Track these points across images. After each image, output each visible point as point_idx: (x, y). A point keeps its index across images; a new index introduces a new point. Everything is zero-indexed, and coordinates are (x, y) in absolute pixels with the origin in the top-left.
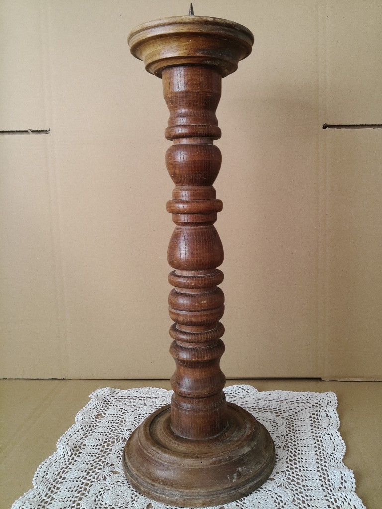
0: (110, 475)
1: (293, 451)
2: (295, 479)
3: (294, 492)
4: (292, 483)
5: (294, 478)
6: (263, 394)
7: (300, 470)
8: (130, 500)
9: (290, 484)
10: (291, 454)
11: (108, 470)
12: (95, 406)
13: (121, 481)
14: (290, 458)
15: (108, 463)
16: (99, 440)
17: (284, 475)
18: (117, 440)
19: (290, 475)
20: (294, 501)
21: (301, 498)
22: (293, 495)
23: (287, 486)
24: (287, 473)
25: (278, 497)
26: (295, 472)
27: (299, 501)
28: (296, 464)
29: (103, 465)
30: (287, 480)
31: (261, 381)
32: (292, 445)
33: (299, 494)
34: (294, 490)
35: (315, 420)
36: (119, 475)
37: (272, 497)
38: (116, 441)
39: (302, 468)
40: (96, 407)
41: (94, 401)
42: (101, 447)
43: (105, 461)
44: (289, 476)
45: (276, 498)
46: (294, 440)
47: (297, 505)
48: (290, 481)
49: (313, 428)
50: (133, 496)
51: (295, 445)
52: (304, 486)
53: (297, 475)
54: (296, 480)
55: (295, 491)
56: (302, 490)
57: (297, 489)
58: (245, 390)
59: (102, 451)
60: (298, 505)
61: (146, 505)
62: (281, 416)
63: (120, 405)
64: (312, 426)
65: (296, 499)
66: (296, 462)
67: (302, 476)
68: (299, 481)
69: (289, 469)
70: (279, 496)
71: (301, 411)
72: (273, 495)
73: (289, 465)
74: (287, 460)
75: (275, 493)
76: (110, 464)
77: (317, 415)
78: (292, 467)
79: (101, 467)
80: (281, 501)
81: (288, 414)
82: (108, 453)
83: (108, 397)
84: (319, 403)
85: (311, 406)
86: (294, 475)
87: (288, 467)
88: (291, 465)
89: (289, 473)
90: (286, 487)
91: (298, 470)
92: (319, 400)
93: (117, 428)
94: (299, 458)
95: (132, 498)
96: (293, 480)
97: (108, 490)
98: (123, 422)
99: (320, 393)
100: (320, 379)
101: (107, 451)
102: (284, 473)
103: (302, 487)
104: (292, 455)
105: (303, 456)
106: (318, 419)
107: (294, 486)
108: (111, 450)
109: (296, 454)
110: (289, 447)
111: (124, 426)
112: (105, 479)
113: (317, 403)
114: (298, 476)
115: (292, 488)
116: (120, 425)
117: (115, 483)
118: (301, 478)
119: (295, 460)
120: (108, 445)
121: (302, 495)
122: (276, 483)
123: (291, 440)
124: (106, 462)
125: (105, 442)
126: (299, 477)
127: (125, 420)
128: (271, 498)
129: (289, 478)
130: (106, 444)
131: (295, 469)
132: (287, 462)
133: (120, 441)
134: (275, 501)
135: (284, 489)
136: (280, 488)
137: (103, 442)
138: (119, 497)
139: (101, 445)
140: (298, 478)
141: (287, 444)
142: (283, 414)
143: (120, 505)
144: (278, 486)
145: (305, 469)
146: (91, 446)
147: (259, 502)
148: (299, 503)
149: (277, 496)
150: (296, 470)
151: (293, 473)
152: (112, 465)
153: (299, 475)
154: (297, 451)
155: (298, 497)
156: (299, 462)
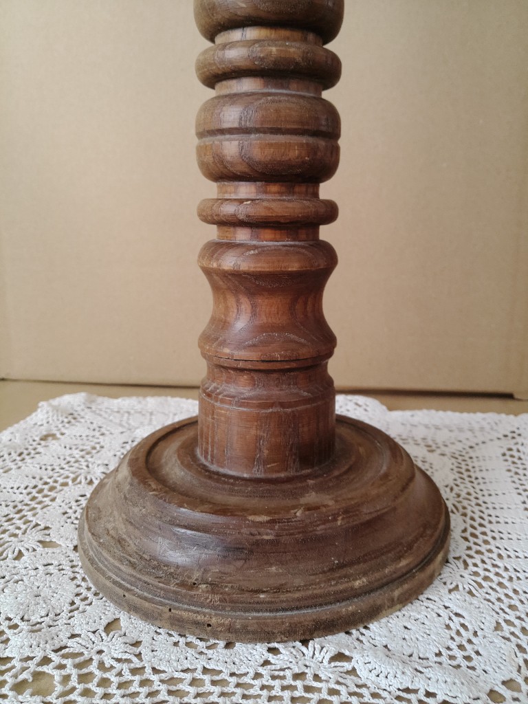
0: (34, 550)
1: (476, 517)
2: (492, 576)
3: (494, 607)
4: (484, 584)
5: (487, 574)
6: (397, 415)
7: (500, 556)
8: (67, 607)
9: (481, 586)
10: (472, 522)
11: (32, 539)
12: (45, 422)
13: (56, 563)
14: (470, 530)
15: (37, 525)
16: (34, 478)
17: (461, 565)
18: (74, 480)
19: (475, 565)
20: (498, 627)
21: (517, 622)
22: (494, 614)
23: (474, 592)
24: (469, 561)
25: (454, 617)
26: (487, 560)
27: (512, 629)
28: (486, 542)
29: (24, 527)
30: (473, 578)
31: (392, 395)
32: (473, 504)
33: (507, 610)
34: (493, 600)
35: (515, 460)
36: (55, 550)
37: (439, 616)
38: (70, 483)
39: (503, 553)
40: (48, 422)
41: (45, 411)
42: (34, 491)
43: (31, 519)
44: (475, 569)
45: (450, 619)
46: (474, 495)
47: (508, 639)
48: (479, 579)
49: (512, 474)
50: (77, 600)
51: (478, 505)
52: (515, 591)
53: (494, 566)
54: (495, 579)
55: (497, 603)
56: (513, 602)
57: (499, 599)
58: (360, 406)
59: (34, 499)
60: (512, 638)
61: (104, 622)
62: (439, 451)
63: (98, 421)
64: (509, 471)
65: (503, 624)
66: (485, 538)
67: (506, 569)
68: (501, 580)
69: (472, 553)
70: (457, 615)
71: (482, 446)
72: (441, 612)
73: (471, 544)
74: (464, 535)
75: (446, 608)
76: (42, 526)
77: (518, 451)
78: (478, 548)
79: (17, 531)
80: (463, 625)
81: (452, 449)
82: (46, 504)
83: (79, 409)
84: (517, 432)
85: (501, 436)
86: (486, 566)
87: (469, 548)
88: (475, 544)
89: (474, 561)
90: (470, 592)
91: (494, 556)
92: (517, 425)
93: (81, 459)
94: (492, 531)
95: (73, 603)
96: (486, 578)
97: (17, 582)
98: (96, 449)
99: (516, 415)
100: (509, 396)
101: (45, 499)
102: (461, 560)
103: (511, 594)
104: (476, 524)
105: (501, 527)
106: (520, 459)
107: (490, 591)
108: (53, 500)
109: (482, 522)
110: (464, 508)
111: (96, 456)
112: (20, 555)
113: (514, 432)
114: (497, 570)
115: (488, 597)
116: (88, 453)
117: (41, 568)
118: (504, 574)
119: (484, 533)
120: (52, 489)
121: (518, 614)
122: (445, 583)
123: (469, 494)
124: (34, 523)
125: (46, 483)
126: (501, 571)
127: (102, 447)
128: (437, 619)
129: (476, 574)
130: (46, 487)
131: (487, 554)
132: (466, 539)
133: (80, 483)
134: (448, 627)
135: (468, 597)
136: (454, 595)
137: (42, 482)
138: (40, 600)
139: (35, 487)
140: (497, 574)
141: (460, 502)
142: (443, 448)
143: (35, 619)
144: (450, 591)
145: (512, 554)
146: (12, 488)
147: (406, 628)
148: (513, 634)
149: (451, 615)
150: (490, 555)
151: (483, 562)
152: (47, 528)
153: (498, 567)
154: (485, 516)
155: (508, 617)
156: (494, 538)
